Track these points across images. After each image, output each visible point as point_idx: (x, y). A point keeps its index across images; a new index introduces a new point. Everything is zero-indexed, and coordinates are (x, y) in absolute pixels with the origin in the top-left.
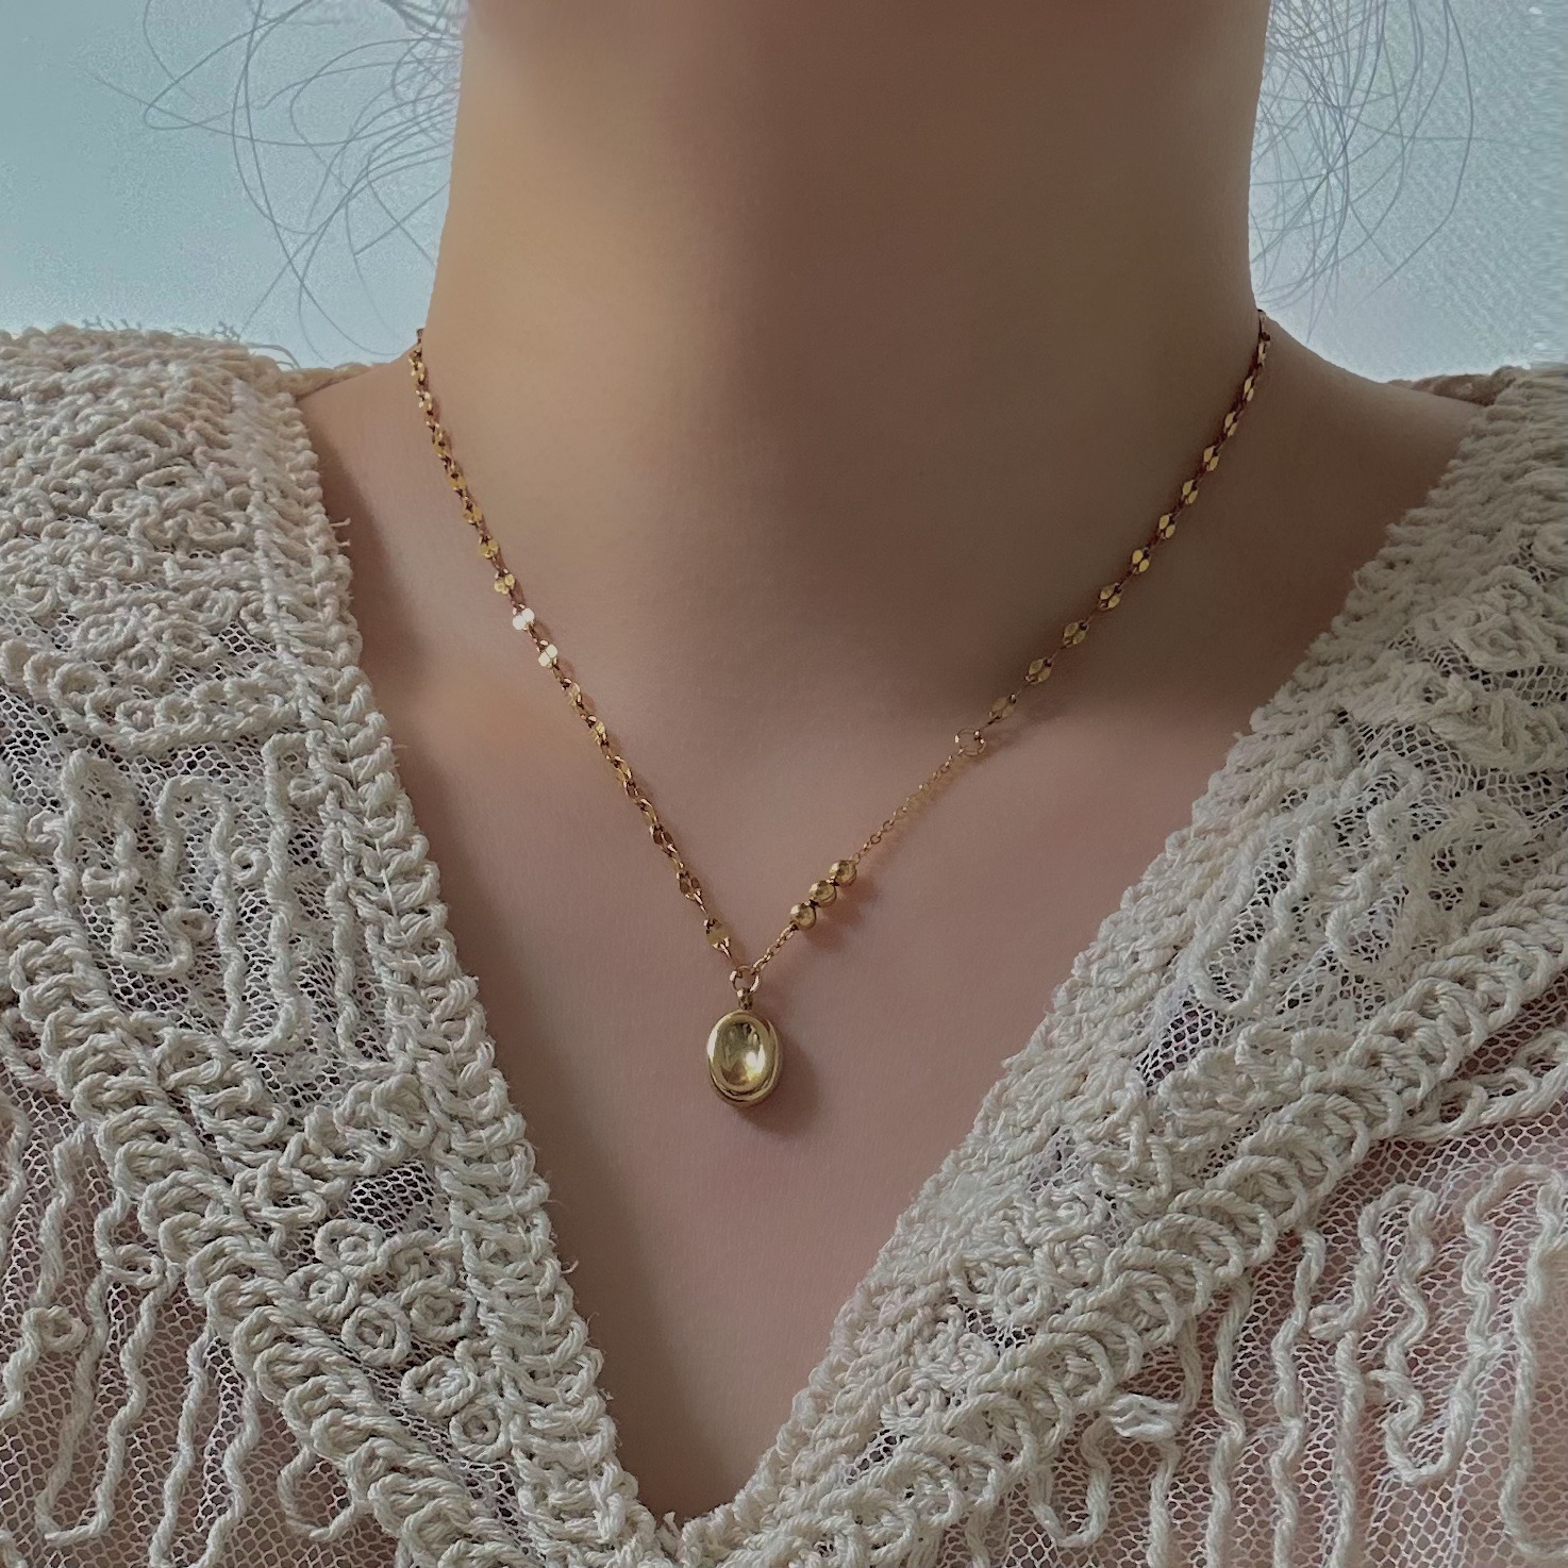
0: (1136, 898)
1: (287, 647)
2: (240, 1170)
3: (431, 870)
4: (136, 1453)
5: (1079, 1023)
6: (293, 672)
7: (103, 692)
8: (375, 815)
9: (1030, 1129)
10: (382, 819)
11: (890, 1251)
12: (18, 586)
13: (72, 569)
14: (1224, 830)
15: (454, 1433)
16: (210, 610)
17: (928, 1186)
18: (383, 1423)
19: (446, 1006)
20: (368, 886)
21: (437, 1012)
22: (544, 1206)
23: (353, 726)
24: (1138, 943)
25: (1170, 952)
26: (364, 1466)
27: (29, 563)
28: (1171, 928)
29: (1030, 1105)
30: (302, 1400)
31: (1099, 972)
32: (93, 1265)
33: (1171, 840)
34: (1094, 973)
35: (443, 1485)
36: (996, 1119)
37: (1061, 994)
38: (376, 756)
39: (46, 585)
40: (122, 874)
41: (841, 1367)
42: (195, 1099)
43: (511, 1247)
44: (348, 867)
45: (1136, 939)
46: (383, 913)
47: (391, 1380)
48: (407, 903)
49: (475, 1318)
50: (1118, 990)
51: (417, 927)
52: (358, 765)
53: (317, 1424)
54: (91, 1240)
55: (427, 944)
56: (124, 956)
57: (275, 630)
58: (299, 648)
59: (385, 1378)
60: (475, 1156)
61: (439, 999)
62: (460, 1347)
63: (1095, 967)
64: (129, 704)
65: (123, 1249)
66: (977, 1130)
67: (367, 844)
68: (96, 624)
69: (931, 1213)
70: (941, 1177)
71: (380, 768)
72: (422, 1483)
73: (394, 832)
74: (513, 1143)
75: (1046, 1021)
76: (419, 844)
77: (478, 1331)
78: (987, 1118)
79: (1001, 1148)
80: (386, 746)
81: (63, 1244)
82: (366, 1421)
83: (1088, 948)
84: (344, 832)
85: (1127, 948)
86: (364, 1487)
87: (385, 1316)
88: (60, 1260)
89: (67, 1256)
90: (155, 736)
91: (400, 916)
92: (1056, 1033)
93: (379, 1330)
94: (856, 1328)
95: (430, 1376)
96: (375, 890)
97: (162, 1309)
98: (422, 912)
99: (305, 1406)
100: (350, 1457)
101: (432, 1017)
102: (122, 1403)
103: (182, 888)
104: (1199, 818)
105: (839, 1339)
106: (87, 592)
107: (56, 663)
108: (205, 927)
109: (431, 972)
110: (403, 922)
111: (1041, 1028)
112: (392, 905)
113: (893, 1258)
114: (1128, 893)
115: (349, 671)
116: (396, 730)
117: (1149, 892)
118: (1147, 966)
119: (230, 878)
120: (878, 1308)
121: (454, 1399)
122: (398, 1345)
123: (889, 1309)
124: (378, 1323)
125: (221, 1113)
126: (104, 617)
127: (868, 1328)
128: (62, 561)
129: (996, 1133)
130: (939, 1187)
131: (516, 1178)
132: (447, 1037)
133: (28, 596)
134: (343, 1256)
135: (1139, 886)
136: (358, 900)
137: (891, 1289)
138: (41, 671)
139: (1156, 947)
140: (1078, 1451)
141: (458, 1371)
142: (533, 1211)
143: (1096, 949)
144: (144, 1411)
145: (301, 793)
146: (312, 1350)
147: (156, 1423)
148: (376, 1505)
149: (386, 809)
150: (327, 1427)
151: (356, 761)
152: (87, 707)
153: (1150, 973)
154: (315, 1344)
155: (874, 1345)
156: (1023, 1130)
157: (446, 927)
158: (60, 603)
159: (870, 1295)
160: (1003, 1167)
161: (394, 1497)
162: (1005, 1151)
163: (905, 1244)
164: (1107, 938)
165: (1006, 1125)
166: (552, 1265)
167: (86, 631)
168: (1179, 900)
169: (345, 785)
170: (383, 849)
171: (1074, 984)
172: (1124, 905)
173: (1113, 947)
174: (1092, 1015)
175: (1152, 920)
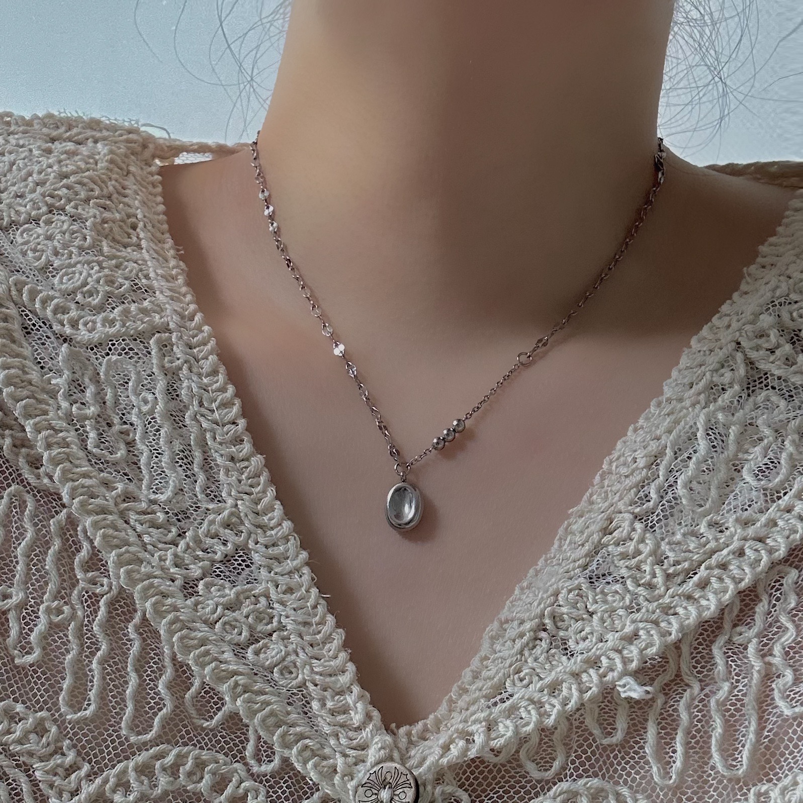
0: (635, 430)
1: (162, 292)
2: (157, 551)
3: (237, 402)
4: (108, 674)
5: (606, 492)
6: (164, 304)
7: (73, 314)
8: (207, 375)
9: (583, 545)
10: (212, 378)
11: (511, 602)
12: (29, 252)
13: (56, 243)
14: (680, 400)
15: (276, 675)
16: (124, 270)
17: (531, 572)
18: (242, 668)
19: (250, 471)
20: (206, 412)
21: (246, 474)
22: (307, 564)
23: (196, 332)
24: (637, 453)
25: (653, 459)
26: (233, 689)
27: (34, 239)
28: (653, 446)
29: (582, 532)
30: (199, 657)
31: (617, 467)
32: (74, 581)
33: (654, 403)
34: (614, 468)
35: (273, 699)
36: (565, 540)
37: (597, 478)
38: (209, 347)
39: (43, 251)
40: (92, 409)
41: (486, 658)
42: (133, 517)
43: (292, 585)
44: (195, 403)
45: (635, 451)
46: (215, 426)
47: (241, 651)
48: (226, 419)
49: (280, 622)
50: (626, 477)
51: (232, 432)
52: (199, 351)
53: (208, 669)
54: (73, 569)
55: (238, 440)
56: (94, 450)
57: (155, 284)
58: (168, 293)
59: (239, 649)
60: (270, 544)
61: (246, 467)
62: (275, 635)
63: (614, 465)
64: (85, 319)
65: (90, 574)
66: (556, 546)
67: (205, 390)
68: (66, 274)
69: (533, 585)
70: (538, 568)
71: (211, 353)
72: (263, 697)
73: (218, 384)
74: (288, 535)
75: (589, 491)
76: (231, 389)
77: (282, 628)
78: (560, 539)
79: (569, 555)
80: (213, 342)
81: (59, 570)
82: (232, 667)
83: (611, 454)
84: (193, 384)
85: (631, 455)
86: (234, 700)
87: (237, 621)
88: (57, 577)
89: (61, 575)
90: (97, 336)
91: (224, 426)
92: (595, 497)
93: (234, 627)
94: (493, 639)
95: (261, 649)
96: (209, 413)
97: (111, 604)
98: (234, 423)
99: (201, 660)
100: (226, 685)
101: (244, 477)
102: (98, 649)
103: (118, 414)
104: (668, 392)
105: (486, 645)
106: (63, 255)
107: (52, 298)
108: (131, 435)
109: (241, 454)
110: (225, 429)
111: (588, 494)
112: (219, 421)
113: (513, 606)
114: (631, 428)
115: (192, 307)
116: (217, 335)
117: (642, 428)
118: (641, 466)
119: (140, 409)
120: (506, 630)
121: (275, 659)
122: (244, 634)
123: (511, 632)
124: (233, 623)
125: (147, 524)
126: (70, 270)
127: (500, 639)
128: (50, 238)
129: (565, 547)
130: (537, 573)
131: (291, 553)
132: (251, 486)
133: (34, 258)
134: (214, 593)
135: (637, 425)
136: (202, 419)
137: (512, 621)
138: (44, 302)
140: (612, 697)
141: (275, 646)
142: (301, 567)
143: (615, 455)
144: (110, 654)
145: (171, 365)
146: (202, 634)
147: (116, 660)
148: (241, 708)
149: (214, 373)
150: (213, 670)
151: (197, 349)
152: (65, 323)
153: (642, 469)
154: (202, 631)
155: (503, 648)
156: (579, 545)
157: (247, 430)
158: (49, 261)
159: (502, 624)
160: (569, 564)
161: (249, 705)
162: (570, 556)
163: (520, 599)
164: (620, 450)
165: (570, 543)
166: (314, 591)
167: (61, 278)
168: (658, 432)
169: (192, 360)
170: (213, 393)
171: (604, 472)
172: (629, 433)
173: (624, 454)
174: (614, 489)
175: (644, 441)
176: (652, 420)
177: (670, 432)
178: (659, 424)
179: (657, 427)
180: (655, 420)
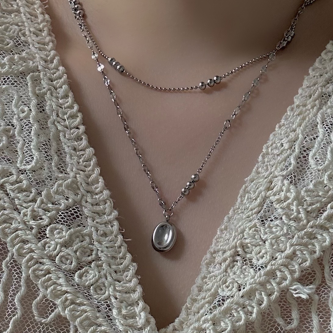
0: (280, 127)
1: (33, 45)
2: (23, 209)
3: (80, 115)
5: (267, 166)
6: (35, 53)
8: (62, 98)
9: (256, 199)
10: (64, 99)
15: (92, 291)
16: (10, 32)
17: (226, 219)
18: (69, 289)
19: (85, 157)
20: (61, 120)
22: (117, 219)
23: (55, 70)
24: (283, 141)
26: (64, 303)
29: (254, 191)
30: (44, 282)
31: (272, 150)
35: (88, 308)
36: (245, 197)
37: (260, 158)
38: (63, 80)
41: (205, 277)
42: (8, 187)
44: (54, 114)
45: (282, 139)
47: (72, 275)
48: (72, 125)
49: (97, 254)
50: (278, 155)
51: (76, 133)
52: (57, 83)
53: (49, 290)
55: (79, 138)
57: (30, 40)
58: (37, 46)
59: (70, 274)
60: (95, 204)
61: (83, 155)
62: (93, 264)
63: (270, 149)
66: (239, 201)
67: (60, 107)
69: (228, 227)
70: (229, 216)
71: (64, 84)
72: (82, 308)
73: (68, 103)
74: (107, 199)
75: (256, 166)
76: (76, 107)
77: (98, 259)
78: (241, 196)
79: (248, 206)
80: (65, 77)
82: (64, 289)
83: (267, 143)
84: (53, 103)
85: (279, 142)
86: (64, 309)
87: (69, 255)
91: (71, 129)
92: (260, 169)
93: (67, 259)
94: (208, 264)
95: (84, 273)
98: (77, 128)
99: (45, 284)
100: (60, 300)
101: (81, 160)
103: (4, 120)
104: (297, 102)
109: (80, 146)
110: (72, 131)
111: (256, 168)
112: (68, 126)
114: (277, 126)
115: (53, 53)
117: (284, 125)
118: (286, 148)
119: (19, 116)
121: (92, 281)
122: (73, 263)
123: (218, 258)
124: (67, 257)
125: (16, 191)
129: (245, 201)
132: (85, 166)
134: (56, 236)
135: (281, 123)
136: (58, 124)
139: (289, 141)
141: (92, 272)
143: (270, 143)
145: (39, 91)
146: (47, 266)
148: (68, 315)
149: (66, 96)
150: (52, 290)
153: (287, 150)
154: (48, 264)
155: (215, 269)
157: (85, 133)
160: (248, 212)
162: (249, 207)
164: (272, 140)
165: (248, 199)
169: (53, 89)
170: (65, 109)
171: (264, 154)
172: (276, 129)
173: (275, 142)
174: (271, 163)
175: (286, 133)
176: (289, 119)
177: (300, 125)
178: (294, 121)
179: (293, 123)
180: (291, 119)
